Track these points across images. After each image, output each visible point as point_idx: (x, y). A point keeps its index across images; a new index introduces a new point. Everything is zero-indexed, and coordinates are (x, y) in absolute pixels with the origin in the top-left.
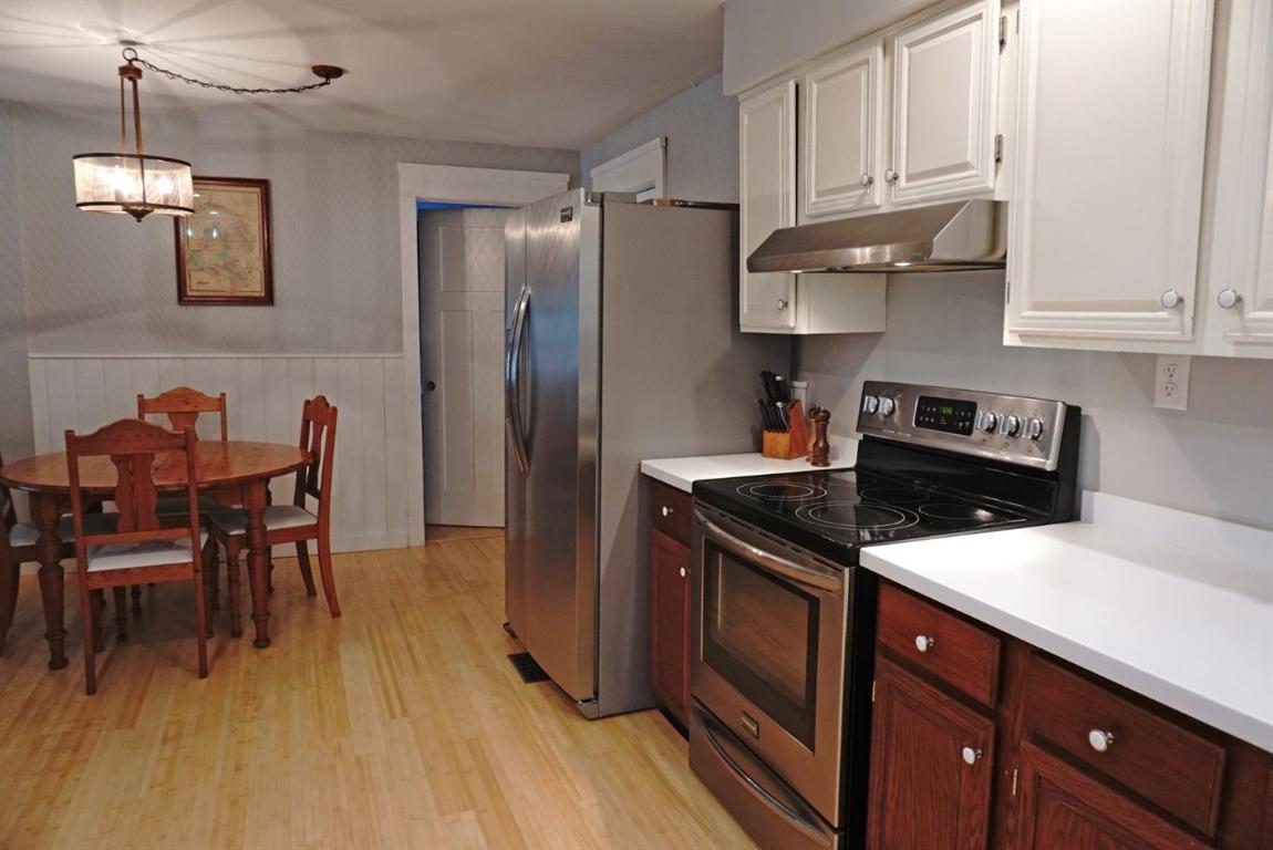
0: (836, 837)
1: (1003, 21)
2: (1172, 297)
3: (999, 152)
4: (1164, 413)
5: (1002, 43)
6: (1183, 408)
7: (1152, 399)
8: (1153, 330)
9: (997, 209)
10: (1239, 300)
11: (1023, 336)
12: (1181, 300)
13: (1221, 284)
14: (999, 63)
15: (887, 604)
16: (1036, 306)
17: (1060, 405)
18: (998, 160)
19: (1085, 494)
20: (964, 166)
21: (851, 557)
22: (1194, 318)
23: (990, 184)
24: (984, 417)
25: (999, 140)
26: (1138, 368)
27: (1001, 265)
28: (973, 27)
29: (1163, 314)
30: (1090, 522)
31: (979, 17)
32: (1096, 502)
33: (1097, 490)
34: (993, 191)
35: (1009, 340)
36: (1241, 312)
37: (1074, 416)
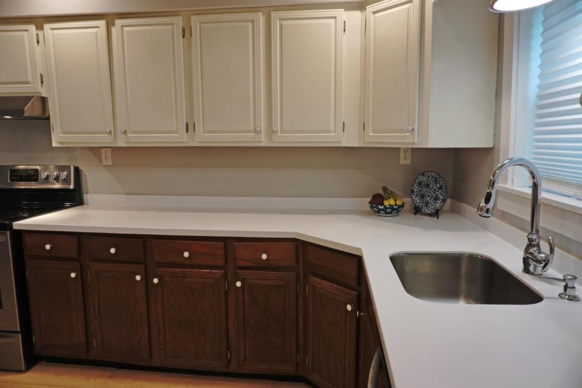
0: (20, 335)
1: (37, 34)
2: (108, 130)
3: (42, 80)
4: (105, 166)
5: (38, 42)
6: (111, 164)
7: (101, 162)
8: (104, 140)
9: (44, 100)
10: (126, 131)
11: (60, 143)
12: (111, 131)
13: (120, 127)
14: (38, 49)
15: (28, 240)
16: (64, 133)
17: (72, 167)
18: (42, 83)
19: (84, 195)
20: (28, 83)
21: (10, 227)
22: (115, 136)
23: (40, 91)
25: (41, 75)
26: (95, 151)
27: (48, 118)
28: (25, 33)
29: (106, 135)
30: (88, 204)
31: (27, 30)
32: (87, 197)
33: (88, 193)
34: (41, 93)
35: (54, 145)
36: (126, 135)
37: (77, 170)
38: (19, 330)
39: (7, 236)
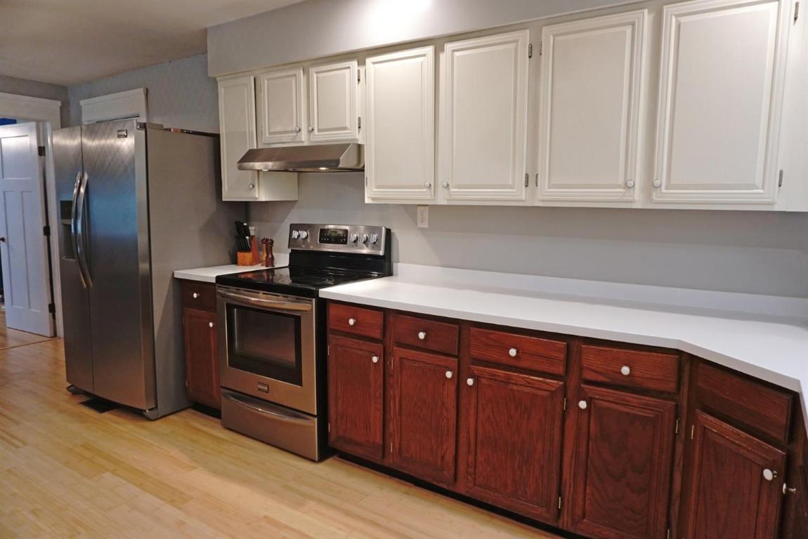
0: (316, 419)
1: (359, 71)
2: (427, 184)
3: (359, 124)
4: (422, 229)
5: (359, 80)
6: (427, 227)
7: (416, 225)
8: (420, 196)
9: (360, 147)
10: (448, 185)
11: (373, 199)
12: (430, 185)
13: (442, 181)
14: (358, 88)
15: (332, 312)
16: (378, 187)
17: (384, 229)
18: (359, 127)
19: (395, 265)
20: (345, 128)
21: (315, 294)
22: (434, 192)
23: (357, 137)
24: (352, 237)
25: (359, 119)
26: (410, 210)
27: (362, 170)
28: (347, 71)
29: (425, 190)
30: (397, 275)
31: (349, 68)
32: (399, 267)
33: (398, 262)
34: (357, 140)
35: (367, 201)
36: (449, 189)
37: (388, 232)
38: (316, 414)
39: (312, 305)
